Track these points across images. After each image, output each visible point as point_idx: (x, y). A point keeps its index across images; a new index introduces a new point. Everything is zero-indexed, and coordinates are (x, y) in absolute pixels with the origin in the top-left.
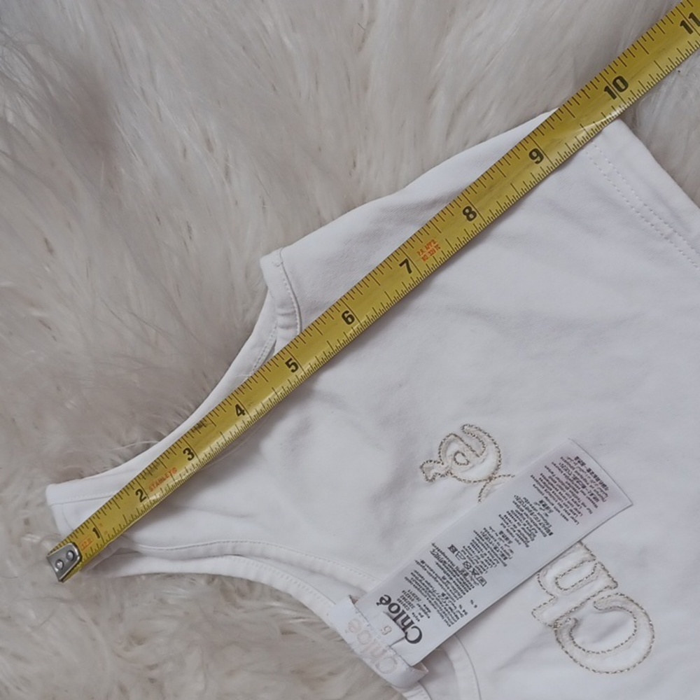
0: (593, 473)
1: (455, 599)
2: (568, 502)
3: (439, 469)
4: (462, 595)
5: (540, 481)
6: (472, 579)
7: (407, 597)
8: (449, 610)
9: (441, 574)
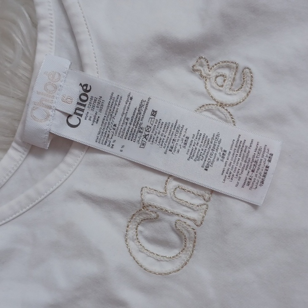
0: (267, 170)
1: (117, 135)
2: (236, 168)
3: (205, 71)
4: (124, 137)
5: (239, 142)
6: (140, 137)
7: (98, 102)
8: (107, 135)
9: (129, 116)
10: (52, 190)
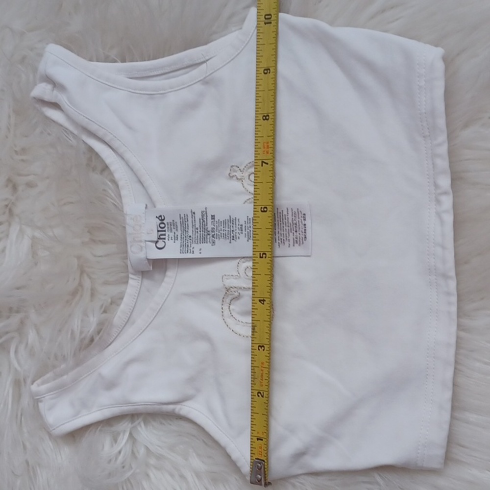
0: (305, 227)
1: (194, 243)
2: (283, 234)
3: (239, 174)
4: (199, 243)
5: (279, 213)
6: (209, 239)
7: (173, 224)
8: (187, 246)
9: (198, 226)
10: (165, 298)
